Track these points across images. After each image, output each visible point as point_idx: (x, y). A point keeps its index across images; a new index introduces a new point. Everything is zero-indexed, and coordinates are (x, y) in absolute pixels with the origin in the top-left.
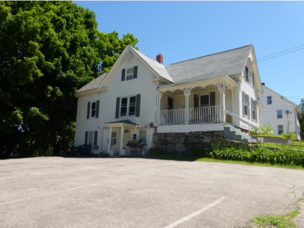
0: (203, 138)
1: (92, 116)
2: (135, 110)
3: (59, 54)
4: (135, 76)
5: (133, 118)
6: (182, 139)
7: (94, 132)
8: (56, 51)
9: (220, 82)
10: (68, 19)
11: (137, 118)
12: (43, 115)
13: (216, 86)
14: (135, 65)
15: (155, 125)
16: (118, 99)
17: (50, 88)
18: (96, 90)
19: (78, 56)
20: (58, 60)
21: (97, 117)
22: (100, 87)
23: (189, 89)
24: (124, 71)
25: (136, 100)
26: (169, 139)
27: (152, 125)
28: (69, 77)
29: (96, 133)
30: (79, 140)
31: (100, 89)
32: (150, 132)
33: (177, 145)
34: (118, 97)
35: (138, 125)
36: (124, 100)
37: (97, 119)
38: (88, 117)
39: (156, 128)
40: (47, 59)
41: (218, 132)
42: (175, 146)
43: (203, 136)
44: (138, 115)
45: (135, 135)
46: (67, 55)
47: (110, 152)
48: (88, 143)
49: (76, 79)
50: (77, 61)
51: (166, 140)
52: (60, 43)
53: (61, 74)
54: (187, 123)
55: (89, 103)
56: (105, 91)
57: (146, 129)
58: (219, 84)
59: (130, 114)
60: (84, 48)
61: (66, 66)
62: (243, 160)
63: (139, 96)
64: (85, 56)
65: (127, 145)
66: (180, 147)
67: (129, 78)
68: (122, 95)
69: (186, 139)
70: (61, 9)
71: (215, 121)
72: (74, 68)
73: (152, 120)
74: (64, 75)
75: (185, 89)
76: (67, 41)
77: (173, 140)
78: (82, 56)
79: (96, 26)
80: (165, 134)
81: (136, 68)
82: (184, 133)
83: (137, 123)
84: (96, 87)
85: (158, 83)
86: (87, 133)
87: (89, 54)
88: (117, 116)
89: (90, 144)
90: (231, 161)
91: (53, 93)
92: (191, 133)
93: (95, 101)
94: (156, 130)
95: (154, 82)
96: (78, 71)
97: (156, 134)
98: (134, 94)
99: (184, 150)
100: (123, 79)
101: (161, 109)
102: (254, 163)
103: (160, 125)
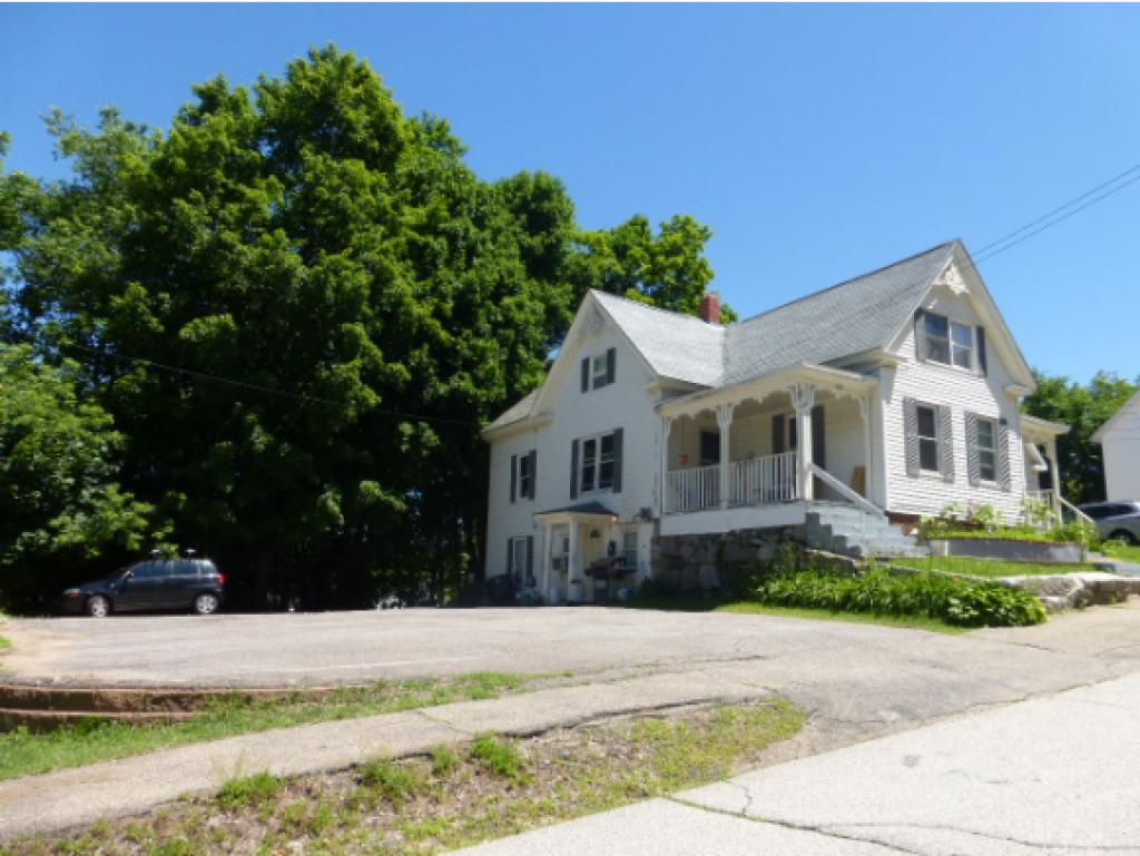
0: (758, 547)
1: (523, 494)
2: (611, 476)
3: (425, 335)
4: (610, 378)
5: (607, 498)
6: (713, 549)
7: (525, 539)
8: (418, 332)
9: (793, 382)
10: (452, 237)
11: (618, 496)
12: (392, 499)
13: (787, 396)
14: (609, 346)
15: (656, 514)
16: (575, 444)
17: (407, 428)
18: (524, 423)
19: (485, 326)
20: (421, 355)
21: (532, 496)
22: (534, 414)
23: (730, 405)
24: (586, 363)
25: (612, 443)
26: (686, 552)
27: (645, 514)
28: (454, 392)
29: (530, 540)
30: (496, 564)
31: (533, 418)
32: (645, 533)
33: (703, 569)
34: (575, 437)
35: (616, 515)
36: (590, 445)
37: (531, 502)
38: (513, 498)
39: (657, 522)
40: (387, 359)
41: (793, 527)
42: (697, 572)
43: (757, 541)
44: (618, 489)
45: (613, 544)
46: (444, 335)
47: (549, 592)
48: (514, 570)
49: (475, 397)
50: (481, 343)
51: (680, 557)
52: (421, 310)
53: (434, 386)
54: (724, 504)
55: (514, 459)
56: (547, 424)
57: (635, 526)
58: (793, 388)
59: (602, 486)
60: (507, 301)
61: (447, 361)
62: (825, 607)
63: (619, 433)
64: (509, 323)
65: (588, 572)
66: (708, 575)
67: (599, 383)
68: (585, 434)
69: (720, 554)
70: (433, 215)
71: (787, 499)
72: (469, 366)
73: (647, 502)
74: (443, 389)
75: (719, 408)
76: (443, 297)
77: (693, 555)
78: (496, 326)
79: (567, 219)
80: (678, 540)
81: (611, 354)
82: (717, 536)
83: (615, 511)
84: (525, 415)
85: (659, 394)
86: (510, 542)
87: (519, 317)
88: (573, 494)
89: (518, 573)
90: (796, 611)
91: (415, 439)
92: (732, 533)
93: (523, 452)
94: (657, 529)
95: (651, 391)
96: (481, 374)
97: (658, 540)
98: (607, 428)
99: (716, 583)
100: (585, 387)
101: (671, 467)
102: (842, 615)
103: (668, 514)
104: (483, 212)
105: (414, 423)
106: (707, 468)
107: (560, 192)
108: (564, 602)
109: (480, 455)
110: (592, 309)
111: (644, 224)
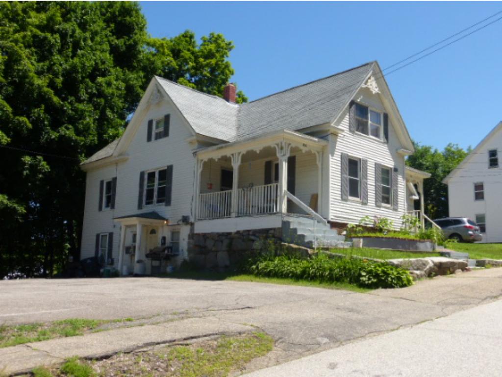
0: (253, 241)
1: (107, 206)
2: (165, 196)
3: (42, 99)
4: (166, 133)
5: (161, 209)
6: (226, 242)
7: (108, 234)
8: (38, 96)
9: (278, 141)
10: (63, 35)
11: (168, 208)
13: (275, 148)
14: (166, 113)
15: (192, 220)
16: (142, 174)
18: (107, 161)
19: (85, 96)
20: (39, 112)
21: (113, 207)
22: (115, 154)
23: (239, 153)
24: (150, 123)
25: (166, 175)
26: (210, 244)
27: (185, 220)
28: (62, 138)
29: (111, 235)
30: (88, 250)
31: (115, 157)
32: (185, 231)
33: (220, 254)
34: (142, 170)
35: (167, 220)
36: (151, 175)
37: (112, 211)
38: (100, 208)
39: (192, 224)
40: (15, 113)
41: (274, 229)
42: (216, 256)
43: (253, 238)
44: (168, 203)
45: (164, 238)
46: (55, 99)
47: (122, 268)
48: (99, 255)
49: (76, 141)
50: (81, 106)
51: (205, 247)
52: (40, 82)
53: (48, 133)
54: (233, 215)
55: (102, 182)
56: (124, 161)
57: (179, 227)
58: (278, 145)
59: (159, 201)
60: (100, 79)
61: (57, 117)
62: (291, 277)
63: (170, 168)
64: (100, 94)
65: (147, 256)
66: (223, 257)
67: (159, 136)
68: (149, 167)
69: (230, 245)
70: (51, 19)
71: (271, 212)
72: (72, 121)
73: (186, 213)
74: (54, 135)
75: (233, 155)
76: (56, 75)
77: (214, 245)
78: (92, 96)
79: (141, 29)
80: (205, 236)
81: (167, 118)
82: (230, 234)
83: (166, 217)
84: (110, 154)
85: (196, 145)
86: (98, 236)
87: (108, 91)
88: (140, 206)
89: (102, 256)
90: (275, 280)
91: (34, 168)
92: (238, 232)
93: (108, 178)
94: (192, 229)
95: (191, 143)
96: (81, 126)
97: (192, 236)
98: (162, 165)
99: (228, 263)
100: (149, 139)
101: (201, 192)
102: (301, 282)
103: (199, 220)
104: (86, 20)
105: (33, 156)
106: (224, 192)
107: (137, 11)
108: (132, 274)
109: (79, 179)
110: (155, 88)
111: (191, 37)
